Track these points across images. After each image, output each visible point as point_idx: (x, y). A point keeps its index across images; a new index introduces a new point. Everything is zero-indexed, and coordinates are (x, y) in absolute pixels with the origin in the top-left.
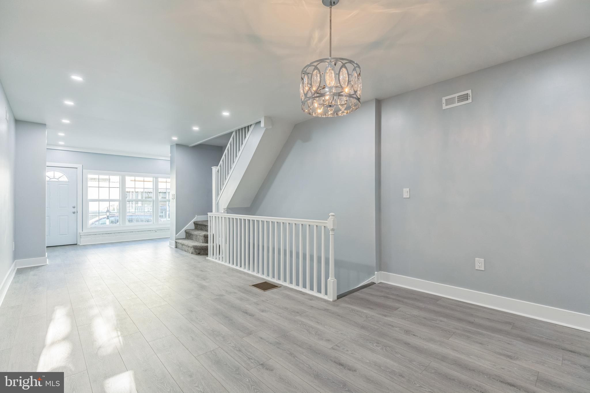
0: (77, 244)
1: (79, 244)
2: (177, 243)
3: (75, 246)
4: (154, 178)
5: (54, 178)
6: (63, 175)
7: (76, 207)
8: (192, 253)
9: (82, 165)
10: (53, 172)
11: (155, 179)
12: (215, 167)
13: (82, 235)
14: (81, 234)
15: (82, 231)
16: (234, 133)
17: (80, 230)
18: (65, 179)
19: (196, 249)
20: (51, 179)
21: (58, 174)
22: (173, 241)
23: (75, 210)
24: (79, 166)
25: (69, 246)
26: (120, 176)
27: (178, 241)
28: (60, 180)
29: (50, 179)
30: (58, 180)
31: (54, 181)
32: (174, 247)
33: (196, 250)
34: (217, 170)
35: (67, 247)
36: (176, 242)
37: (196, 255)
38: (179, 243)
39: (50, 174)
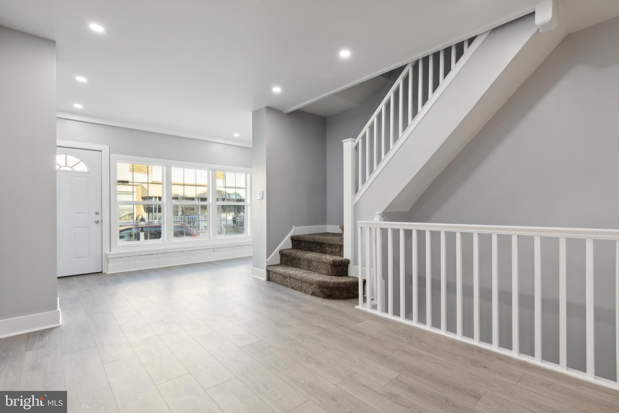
0: (102, 272)
1: (106, 272)
2: (271, 274)
3: (100, 275)
4: (210, 171)
5: (66, 166)
6: (79, 160)
7: (100, 213)
8: (313, 294)
9: (109, 147)
10: (64, 156)
11: (212, 172)
12: (351, 140)
13: (110, 258)
14: (108, 257)
15: (110, 251)
16: (409, 69)
17: (106, 250)
18: (82, 168)
19: (325, 288)
20: (61, 167)
21: (72, 160)
22: (263, 269)
23: (98, 218)
24: (105, 148)
25: (91, 276)
26: (163, 166)
27: (271, 269)
28: (76, 168)
29: (59, 167)
30: (72, 169)
31: (66, 171)
32: (264, 278)
33: (324, 290)
34: (355, 144)
35: (87, 276)
36: (268, 272)
37: (325, 298)
38: (275, 273)
39: (60, 159)
